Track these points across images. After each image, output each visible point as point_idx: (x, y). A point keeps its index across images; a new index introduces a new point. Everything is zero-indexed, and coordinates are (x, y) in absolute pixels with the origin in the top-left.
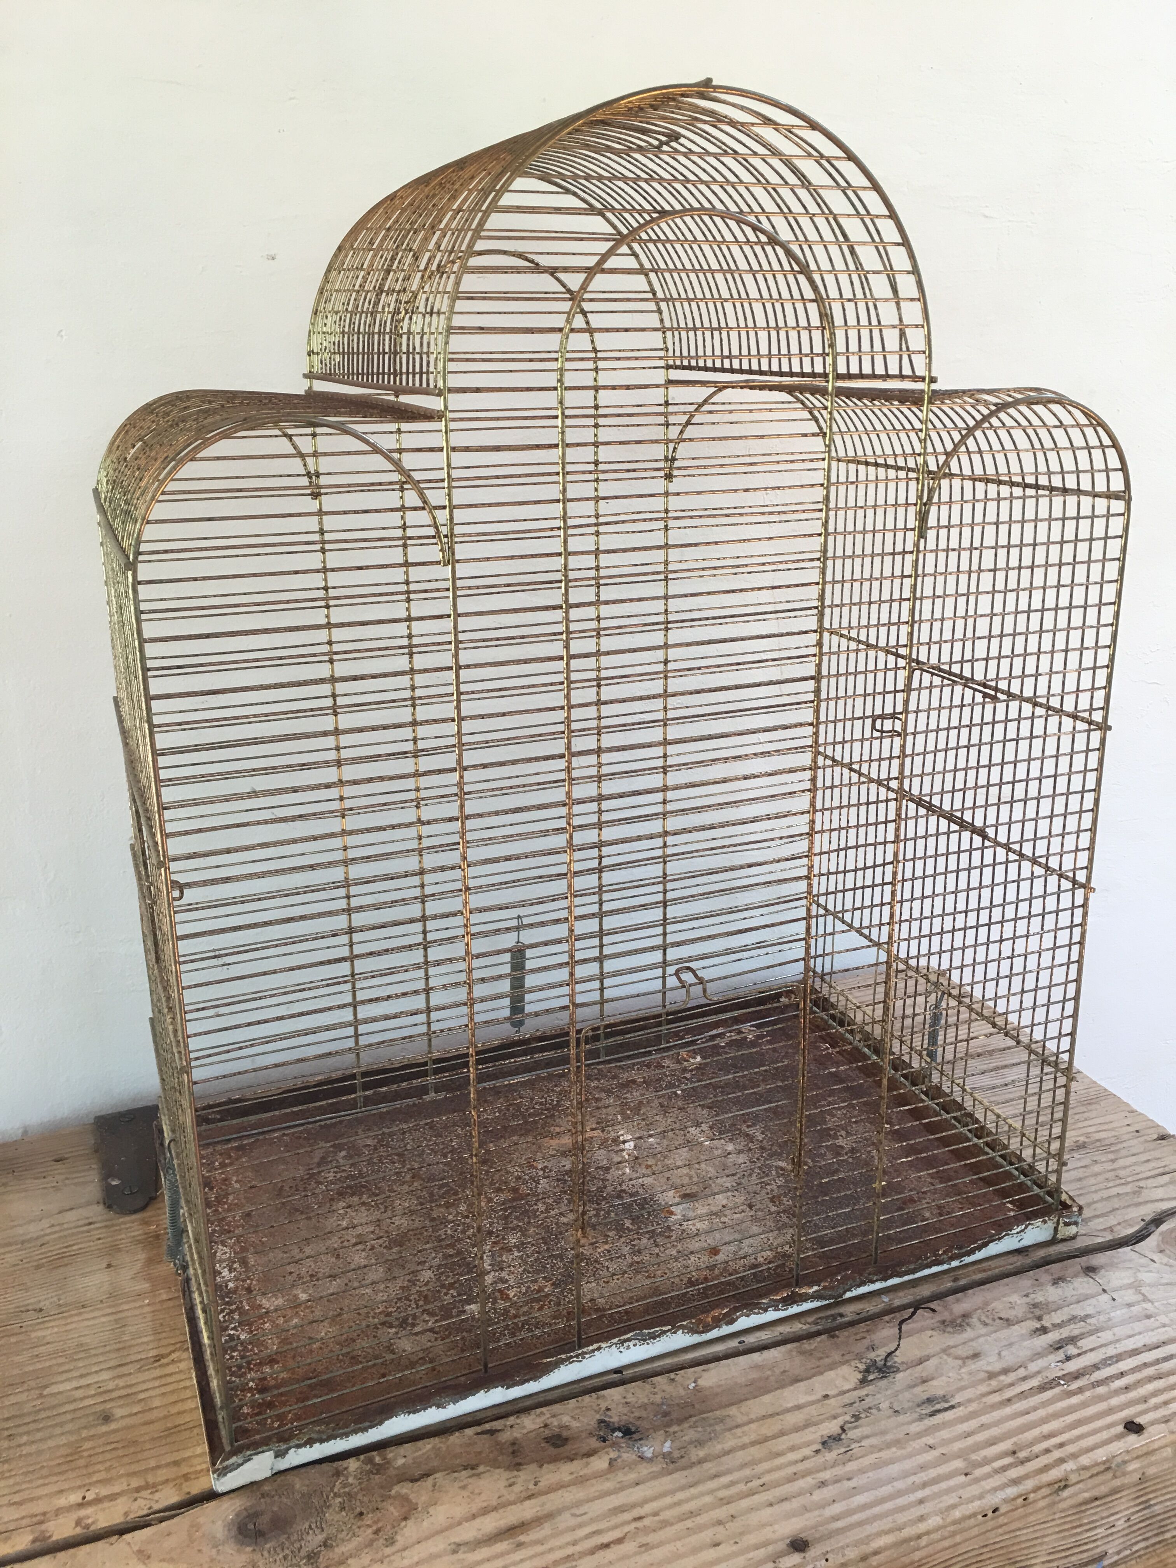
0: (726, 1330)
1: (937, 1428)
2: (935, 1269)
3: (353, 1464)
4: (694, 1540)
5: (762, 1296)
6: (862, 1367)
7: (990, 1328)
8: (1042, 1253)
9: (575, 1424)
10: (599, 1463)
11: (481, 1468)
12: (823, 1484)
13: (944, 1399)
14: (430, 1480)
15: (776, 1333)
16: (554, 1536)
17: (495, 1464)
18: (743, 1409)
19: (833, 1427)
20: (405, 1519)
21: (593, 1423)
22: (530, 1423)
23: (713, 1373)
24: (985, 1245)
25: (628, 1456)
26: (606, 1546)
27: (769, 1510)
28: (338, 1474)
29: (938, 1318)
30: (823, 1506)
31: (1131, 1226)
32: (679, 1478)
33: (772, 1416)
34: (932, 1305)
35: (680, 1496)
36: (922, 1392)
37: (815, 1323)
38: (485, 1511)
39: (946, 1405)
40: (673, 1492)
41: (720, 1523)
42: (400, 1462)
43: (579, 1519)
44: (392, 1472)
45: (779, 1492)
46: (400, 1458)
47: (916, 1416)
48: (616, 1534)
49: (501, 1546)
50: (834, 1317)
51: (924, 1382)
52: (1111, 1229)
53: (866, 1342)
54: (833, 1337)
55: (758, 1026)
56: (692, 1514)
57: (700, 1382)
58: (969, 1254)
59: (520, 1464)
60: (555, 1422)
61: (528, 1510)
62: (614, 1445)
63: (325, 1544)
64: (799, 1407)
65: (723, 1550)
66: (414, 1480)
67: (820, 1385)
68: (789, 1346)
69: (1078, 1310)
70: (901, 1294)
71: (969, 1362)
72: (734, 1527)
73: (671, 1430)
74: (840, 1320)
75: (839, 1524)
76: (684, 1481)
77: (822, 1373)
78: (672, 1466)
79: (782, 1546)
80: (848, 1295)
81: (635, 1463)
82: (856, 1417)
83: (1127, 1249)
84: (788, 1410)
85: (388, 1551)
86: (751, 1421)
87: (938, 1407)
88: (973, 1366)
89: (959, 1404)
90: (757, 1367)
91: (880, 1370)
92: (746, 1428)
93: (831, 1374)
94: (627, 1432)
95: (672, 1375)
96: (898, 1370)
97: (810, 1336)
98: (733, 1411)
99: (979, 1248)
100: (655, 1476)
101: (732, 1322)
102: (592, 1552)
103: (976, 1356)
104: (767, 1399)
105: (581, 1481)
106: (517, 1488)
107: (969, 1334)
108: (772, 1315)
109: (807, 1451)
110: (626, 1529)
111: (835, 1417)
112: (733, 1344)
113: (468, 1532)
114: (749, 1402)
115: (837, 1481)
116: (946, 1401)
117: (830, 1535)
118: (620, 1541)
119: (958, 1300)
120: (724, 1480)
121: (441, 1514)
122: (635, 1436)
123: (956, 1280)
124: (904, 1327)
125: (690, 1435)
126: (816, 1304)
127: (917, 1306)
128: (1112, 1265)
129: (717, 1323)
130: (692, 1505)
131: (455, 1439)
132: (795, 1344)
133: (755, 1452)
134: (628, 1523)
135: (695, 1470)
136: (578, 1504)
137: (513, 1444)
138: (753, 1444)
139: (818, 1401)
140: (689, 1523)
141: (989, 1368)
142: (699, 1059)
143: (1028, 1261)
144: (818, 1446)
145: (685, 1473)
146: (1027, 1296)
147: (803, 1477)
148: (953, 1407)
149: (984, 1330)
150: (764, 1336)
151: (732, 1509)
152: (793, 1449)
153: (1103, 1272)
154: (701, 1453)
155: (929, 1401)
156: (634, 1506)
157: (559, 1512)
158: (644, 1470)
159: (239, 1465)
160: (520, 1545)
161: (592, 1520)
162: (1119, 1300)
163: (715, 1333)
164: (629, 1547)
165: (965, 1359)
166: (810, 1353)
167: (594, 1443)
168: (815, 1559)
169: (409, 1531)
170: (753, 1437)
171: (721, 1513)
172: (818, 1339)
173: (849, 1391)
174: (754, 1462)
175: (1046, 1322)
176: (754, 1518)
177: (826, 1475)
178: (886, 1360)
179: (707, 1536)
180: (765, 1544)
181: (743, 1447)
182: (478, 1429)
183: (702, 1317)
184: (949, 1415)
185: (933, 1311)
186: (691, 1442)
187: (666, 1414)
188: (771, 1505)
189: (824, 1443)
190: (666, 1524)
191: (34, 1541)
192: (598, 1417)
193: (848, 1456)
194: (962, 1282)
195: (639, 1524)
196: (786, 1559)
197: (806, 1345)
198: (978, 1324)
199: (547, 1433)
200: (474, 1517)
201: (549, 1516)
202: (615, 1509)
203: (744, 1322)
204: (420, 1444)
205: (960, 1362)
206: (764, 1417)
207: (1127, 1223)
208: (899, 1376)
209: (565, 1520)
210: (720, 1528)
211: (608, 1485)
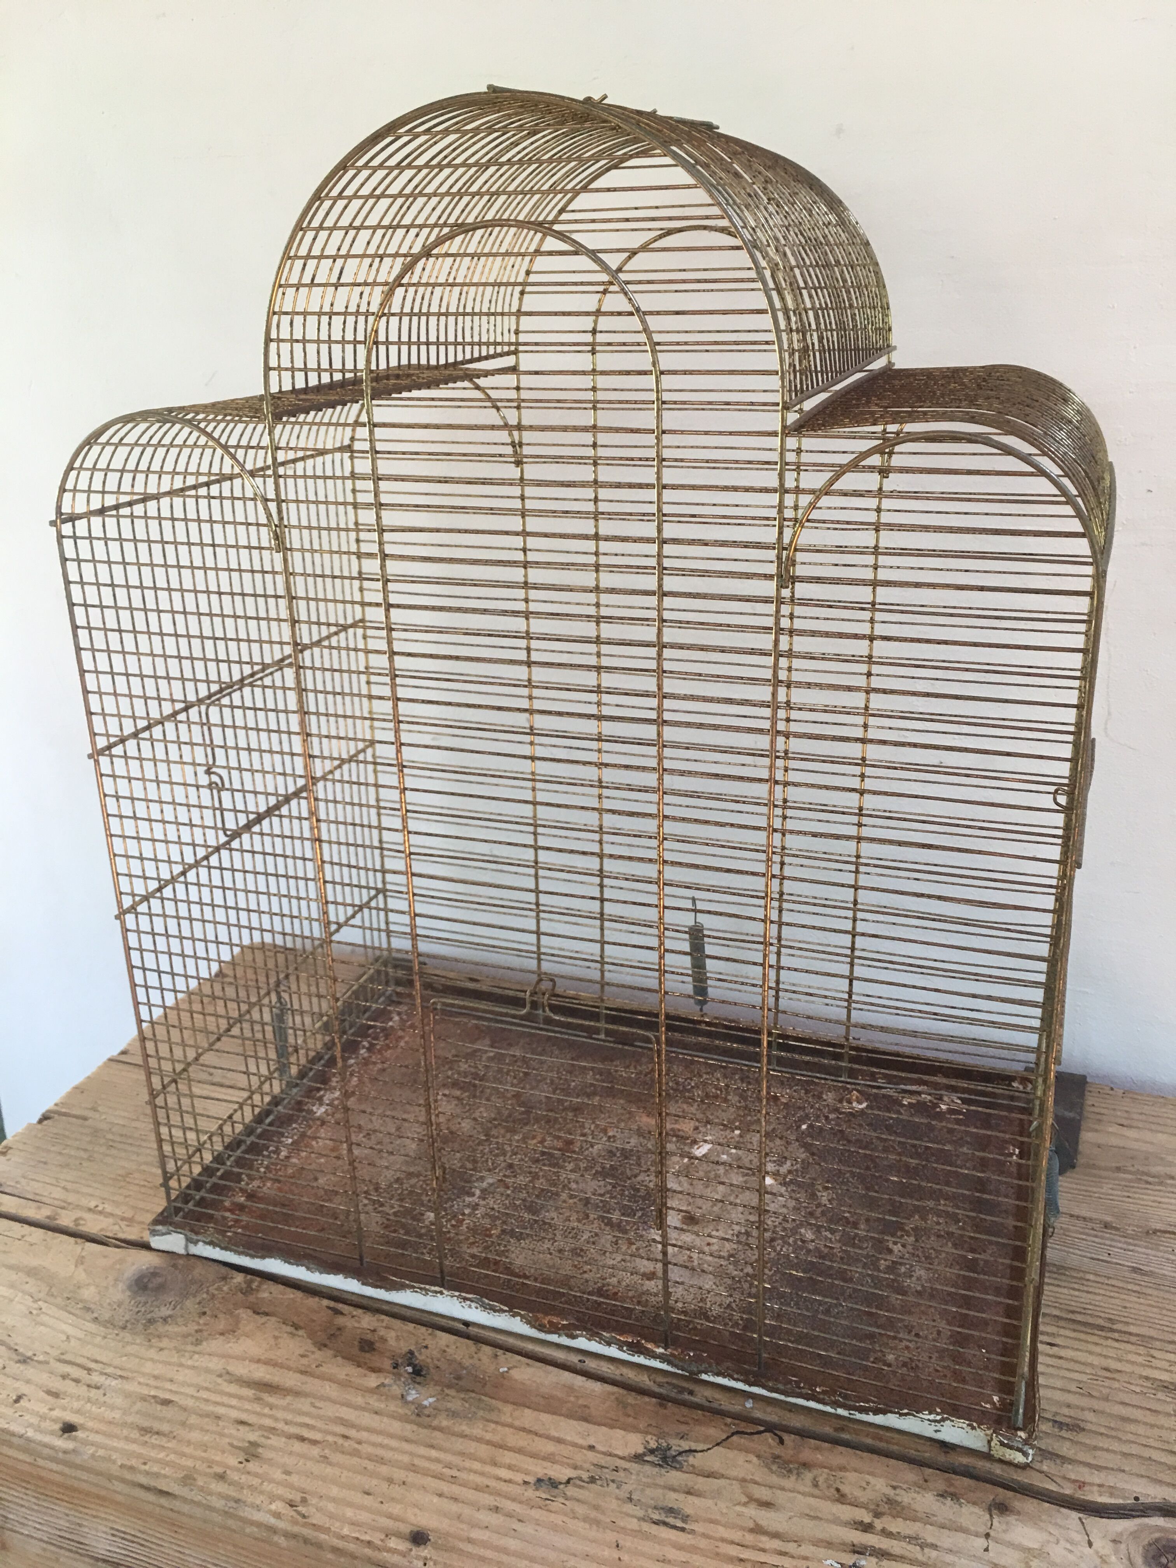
0: (565, 1341)
1: (647, 1536)
2: (812, 1404)
3: (239, 1278)
4: (358, 1479)
5: (604, 1329)
6: (653, 1445)
7: (816, 1492)
8: (965, 1460)
9: (392, 1342)
10: (373, 1381)
11: (301, 1332)
12: (496, 1509)
13: (685, 1518)
14: (265, 1319)
15: (618, 1372)
16: (285, 1409)
17: (311, 1335)
18: (517, 1413)
19: (561, 1473)
20: (222, 1334)
21: (405, 1350)
22: (367, 1321)
23: (530, 1370)
24: (884, 1412)
25: (396, 1390)
26: (302, 1439)
27: (436, 1499)
28: (224, 1278)
29: (778, 1451)
30: (474, 1525)
31: (1112, 1495)
32: (409, 1429)
33: (530, 1432)
34: (786, 1437)
35: (394, 1443)
36: (673, 1499)
37: (660, 1385)
38: (268, 1362)
39: (679, 1524)
40: (391, 1436)
41: (390, 1481)
42: (265, 1295)
43: (312, 1410)
44: (252, 1298)
45: (456, 1490)
46: (268, 1292)
47: (641, 1513)
48: (318, 1436)
49: (249, 1393)
50: (682, 1390)
51: (689, 1493)
52: (1081, 1485)
53: (684, 1428)
54: (661, 1405)
55: (964, 1101)
56: (381, 1461)
57: (513, 1372)
58: (862, 1410)
59: (325, 1346)
60: (382, 1332)
61: (290, 1380)
62: (398, 1376)
63: (165, 1320)
64: (559, 1441)
65: (368, 1501)
66: (256, 1313)
67: (599, 1436)
68: (615, 1389)
69: (929, 1534)
70: (769, 1409)
71: (753, 1506)
72: (397, 1491)
73: (447, 1391)
74: (686, 1396)
75: (469, 1548)
76: (408, 1434)
77: (612, 1427)
78: (414, 1417)
79: (406, 1529)
80: (704, 1377)
81: (394, 1398)
82: (592, 1480)
83: (1075, 1515)
84: (549, 1438)
85: (190, 1348)
86: (510, 1426)
87: (671, 1520)
88: (752, 1511)
89: (693, 1532)
90: (571, 1389)
91: (664, 1459)
92: (499, 1428)
93: (619, 1433)
94: (418, 1372)
95: (500, 1352)
96: (680, 1469)
97: (642, 1392)
98: (508, 1409)
99: (876, 1412)
100: (393, 1416)
101: (573, 1337)
102: (290, 1437)
103: (767, 1505)
104: (545, 1417)
105: (345, 1384)
106: (304, 1361)
107: (789, 1483)
108: (613, 1351)
109: (519, 1477)
110: (330, 1438)
111: (575, 1468)
112: (574, 1359)
113: (241, 1369)
114: (527, 1411)
115: (509, 1515)
116: (684, 1521)
117: (452, 1549)
118: (314, 1442)
119: (817, 1448)
120: (434, 1453)
121: (246, 1346)
122: (418, 1379)
123: (842, 1429)
124: (735, 1438)
125: (456, 1404)
126: (664, 1366)
127: (771, 1428)
128: (1034, 1520)
129: (554, 1329)
130: (388, 1455)
131: (313, 1302)
132: (621, 1391)
133: (483, 1450)
134: (335, 1434)
135: (425, 1431)
136: (322, 1398)
137: (339, 1329)
138: (489, 1443)
139: (582, 1447)
140: (370, 1466)
141: (761, 1522)
142: (864, 1105)
143: (942, 1458)
144: (531, 1479)
145: (415, 1428)
146: (894, 1488)
147: (491, 1494)
148: (683, 1530)
149: (808, 1489)
150: (606, 1369)
151: (411, 1477)
152: (510, 1467)
153: (1012, 1519)
154: (445, 1423)
155: (671, 1511)
156: (353, 1426)
157: (306, 1395)
158: (393, 1407)
159: (163, 1234)
160: (258, 1399)
161: (319, 1417)
162: (991, 1554)
163: (553, 1338)
164: (315, 1451)
165: (752, 1499)
166: (625, 1406)
167: (387, 1364)
168: (418, 1557)
169: (216, 1345)
170: (496, 1438)
171: (399, 1474)
172: (647, 1399)
173: (616, 1456)
174: (473, 1457)
175: (878, 1524)
176: (416, 1496)
177: (509, 1505)
178: (680, 1453)
179: (371, 1483)
180: (396, 1519)
181: (479, 1440)
182: (332, 1304)
183: (540, 1315)
184: (672, 1534)
185: (782, 1441)
186: (447, 1410)
187: (459, 1378)
188: (440, 1495)
189: (539, 1480)
190: (356, 1453)
191: (48, 1217)
192: (412, 1348)
193: (543, 1505)
194: (845, 1436)
195: (340, 1441)
196: (399, 1541)
197: (632, 1399)
198: (808, 1482)
199: (369, 1337)
200: (258, 1361)
201: (297, 1394)
202: (341, 1419)
203: (582, 1343)
204: (288, 1290)
205: (744, 1499)
206: (523, 1429)
207: (1112, 1491)
208: (674, 1473)
209: (303, 1404)
210: (385, 1485)
211: (359, 1400)
